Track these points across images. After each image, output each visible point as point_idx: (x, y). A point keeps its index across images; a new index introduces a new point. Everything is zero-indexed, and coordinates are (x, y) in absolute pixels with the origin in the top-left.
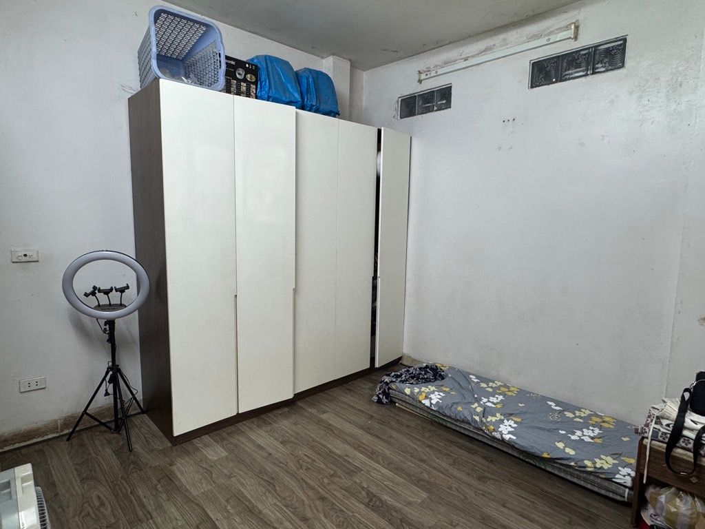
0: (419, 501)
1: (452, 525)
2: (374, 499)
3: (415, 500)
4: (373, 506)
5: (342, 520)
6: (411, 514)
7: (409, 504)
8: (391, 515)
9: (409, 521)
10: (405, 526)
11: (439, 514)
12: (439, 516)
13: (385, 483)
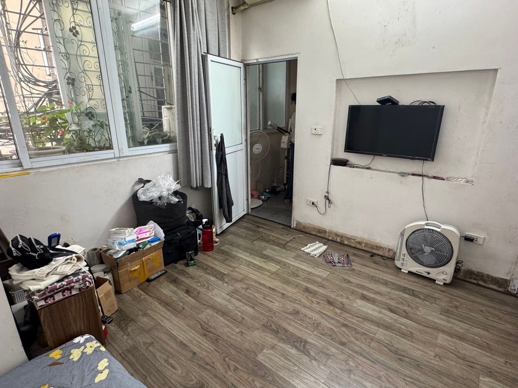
0: (264, 351)
1: (242, 332)
2: (302, 348)
3: (269, 352)
4: (301, 342)
5: (319, 328)
6: (271, 338)
7: (273, 347)
8: (286, 336)
9: (272, 332)
10: (276, 329)
11: (250, 341)
12: (250, 338)
13: (296, 368)
